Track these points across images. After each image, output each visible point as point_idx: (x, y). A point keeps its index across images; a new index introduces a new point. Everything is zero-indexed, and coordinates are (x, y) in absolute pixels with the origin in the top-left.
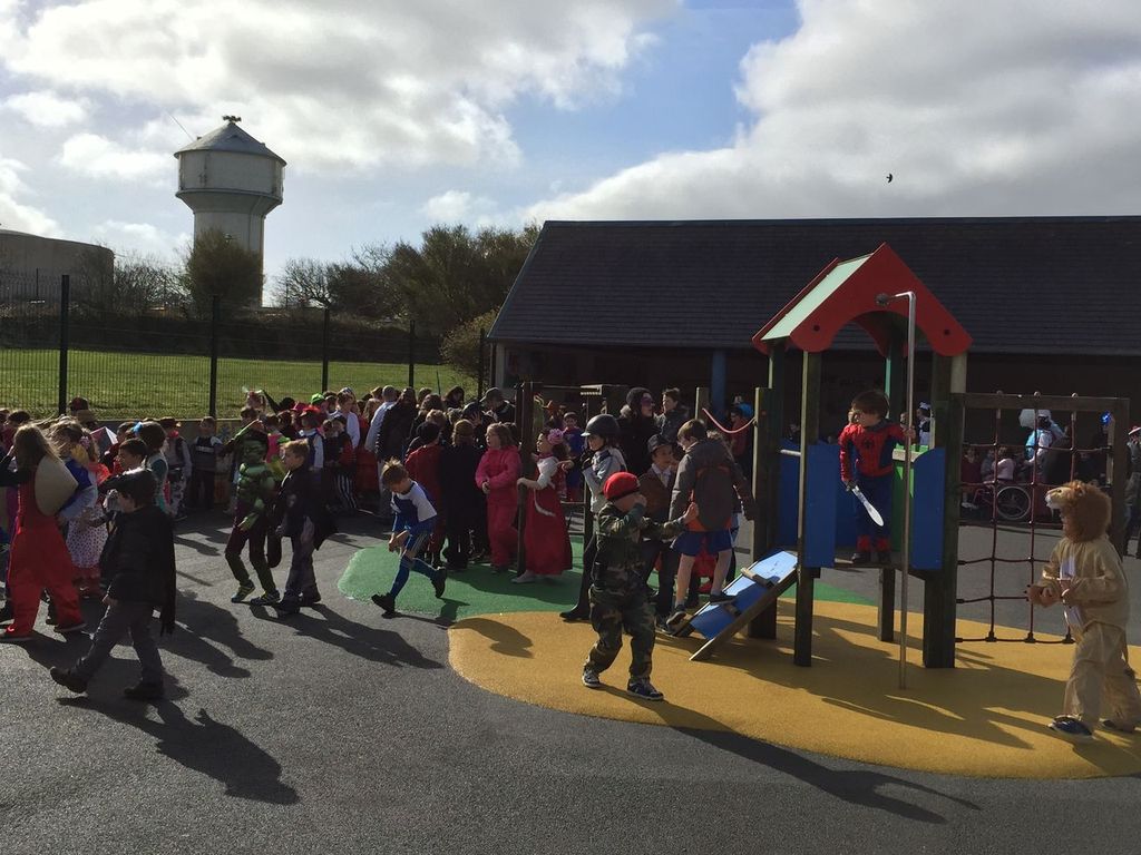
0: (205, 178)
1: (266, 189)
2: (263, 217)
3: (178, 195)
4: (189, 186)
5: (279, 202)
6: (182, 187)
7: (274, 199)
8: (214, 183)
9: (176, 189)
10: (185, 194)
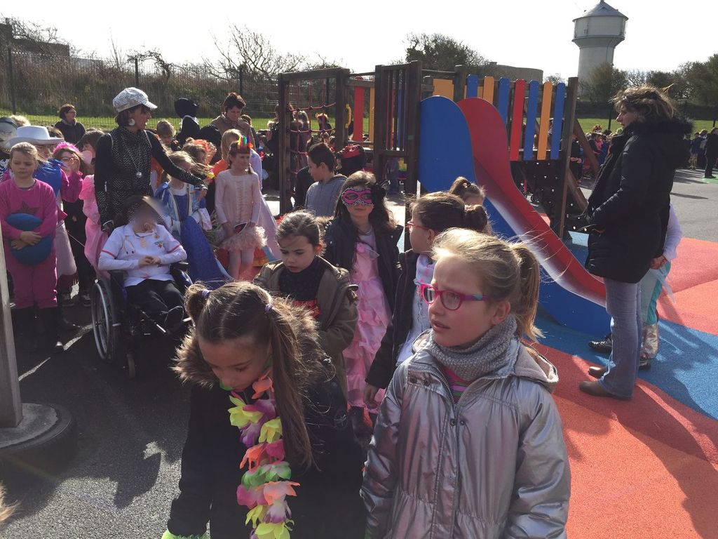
0: (587, 31)
1: (617, 34)
2: (614, 48)
3: (573, 41)
4: (578, 36)
5: (623, 39)
6: (575, 37)
7: (620, 38)
8: (592, 33)
9: (572, 38)
10: (577, 40)
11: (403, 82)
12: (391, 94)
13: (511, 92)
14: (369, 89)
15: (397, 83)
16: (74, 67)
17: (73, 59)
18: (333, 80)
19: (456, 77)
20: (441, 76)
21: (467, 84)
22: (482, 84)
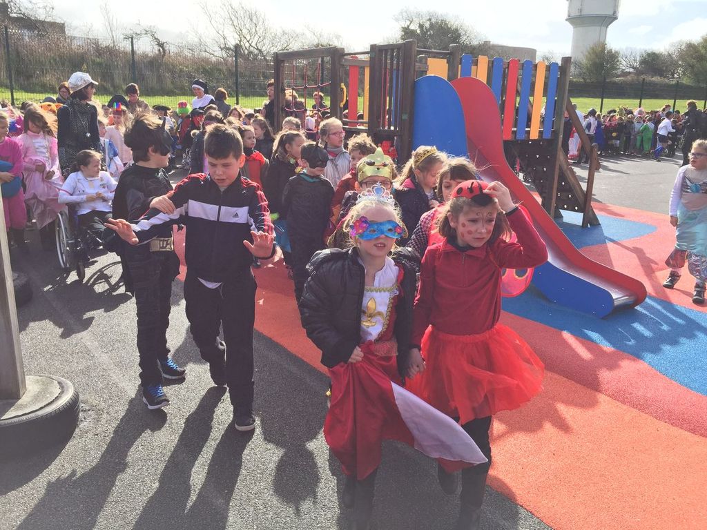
0: (581, 11)
1: (610, 13)
2: (607, 27)
3: (566, 20)
4: (572, 15)
5: (616, 18)
6: (569, 16)
7: (612, 18)
8: (586, 12)
9: (566, 17)
10: (571, 19)
11: (398, 62)
12: (385, 73)
13: (504, 71)
14: (364, 68)
15: (392, 62)
16: (70, 45)
17: (68, 37)
18: (327, 59)
19: (451, 57)
20: (435, 55)
21: (460, 64)
22: (476, 64)
